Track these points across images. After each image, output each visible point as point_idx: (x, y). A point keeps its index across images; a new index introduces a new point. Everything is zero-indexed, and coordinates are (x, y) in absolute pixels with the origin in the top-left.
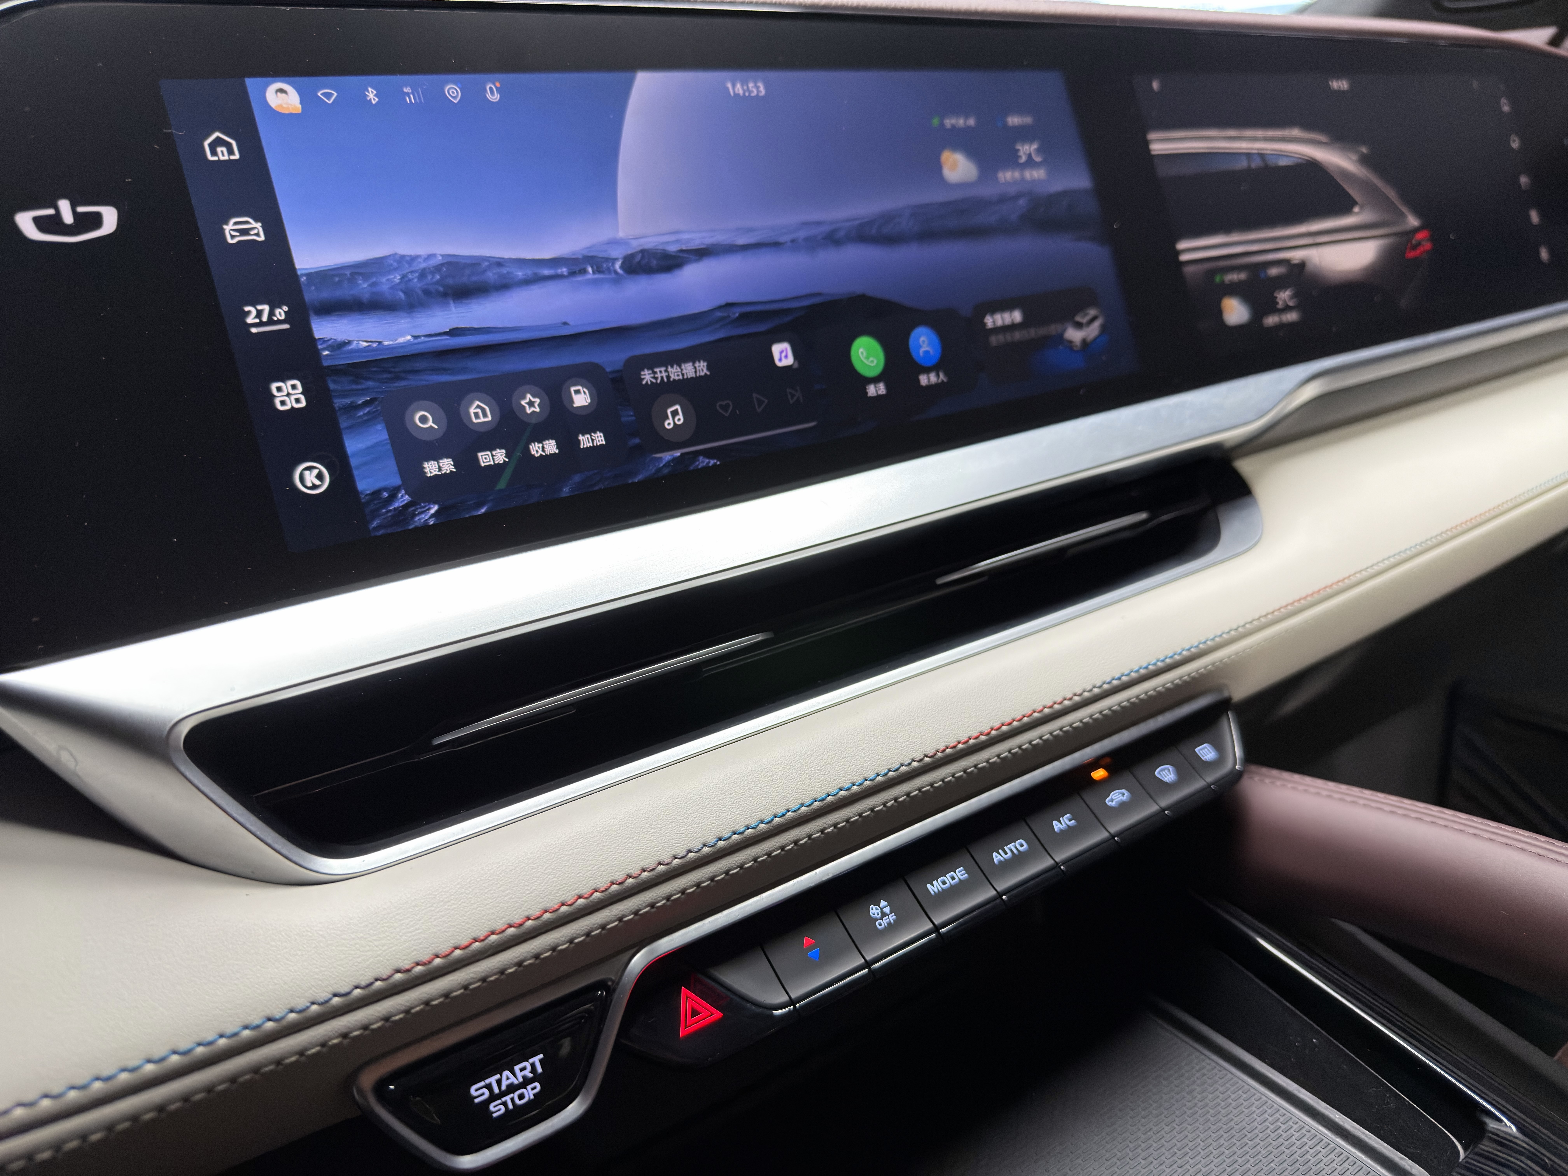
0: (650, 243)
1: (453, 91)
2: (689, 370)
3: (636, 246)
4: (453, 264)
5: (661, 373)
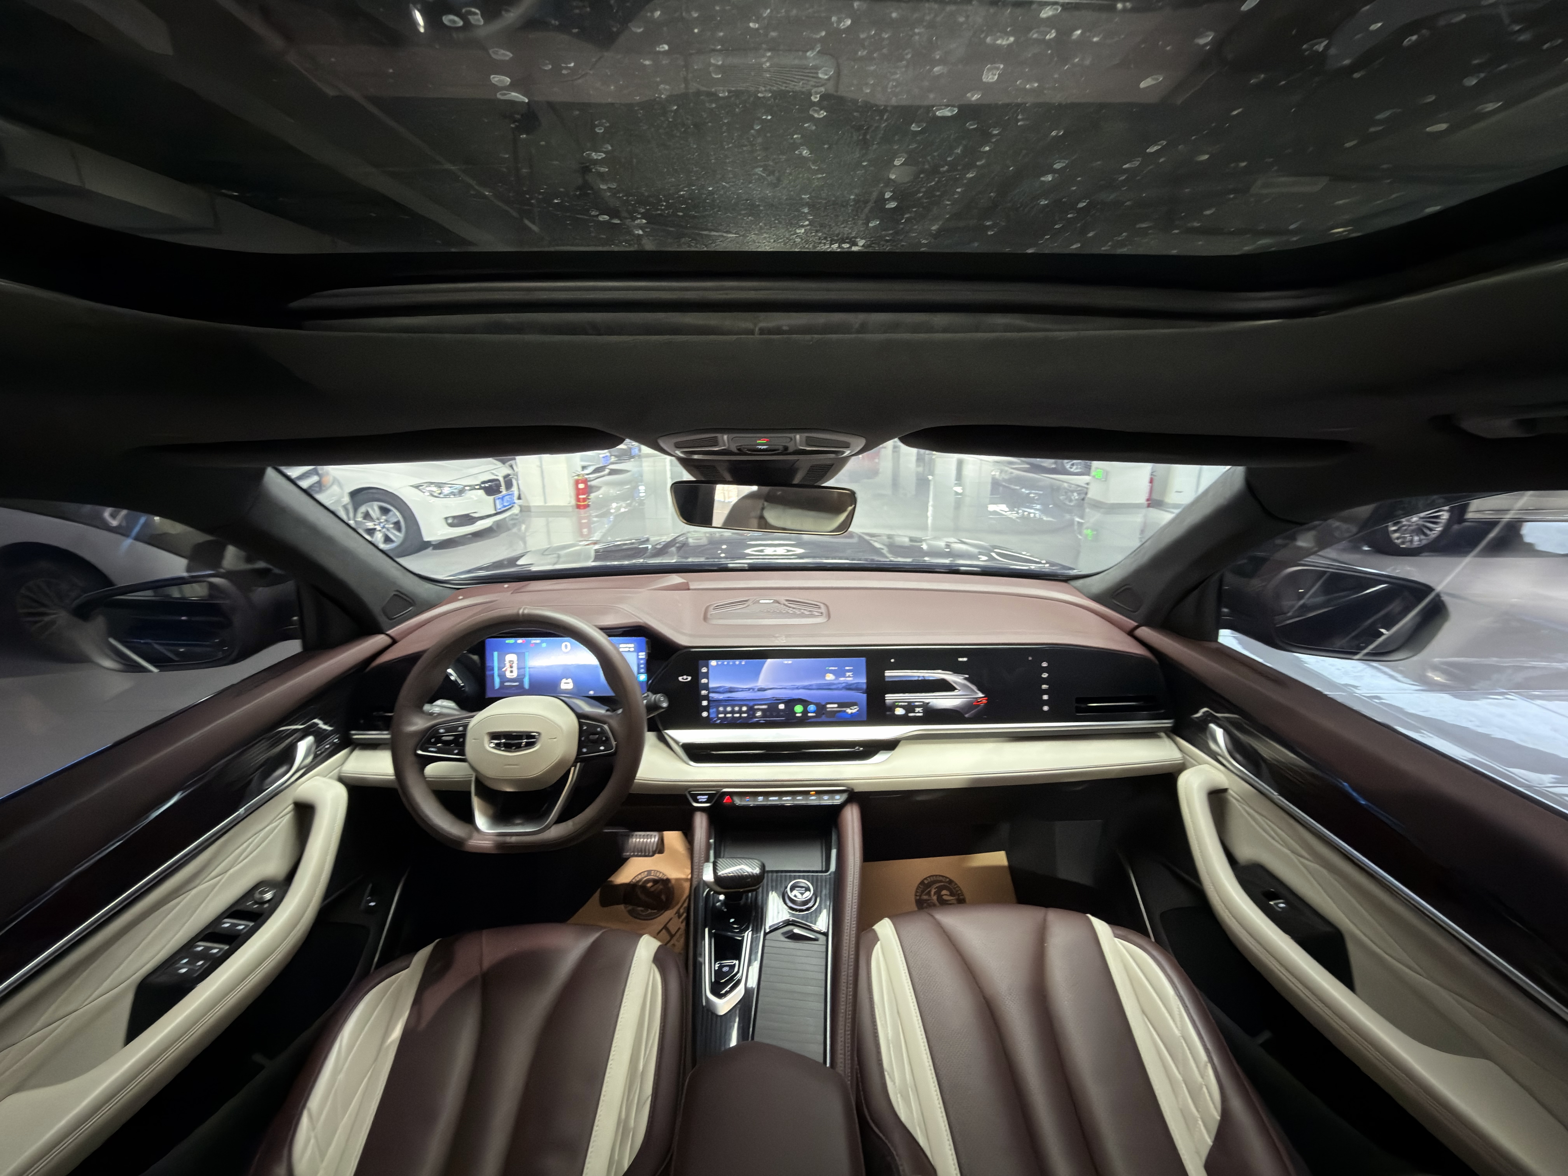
0: (763, 687)
2: (763, 707)
3: (760, 687)
4: (731, 688)
5: (758, 707)
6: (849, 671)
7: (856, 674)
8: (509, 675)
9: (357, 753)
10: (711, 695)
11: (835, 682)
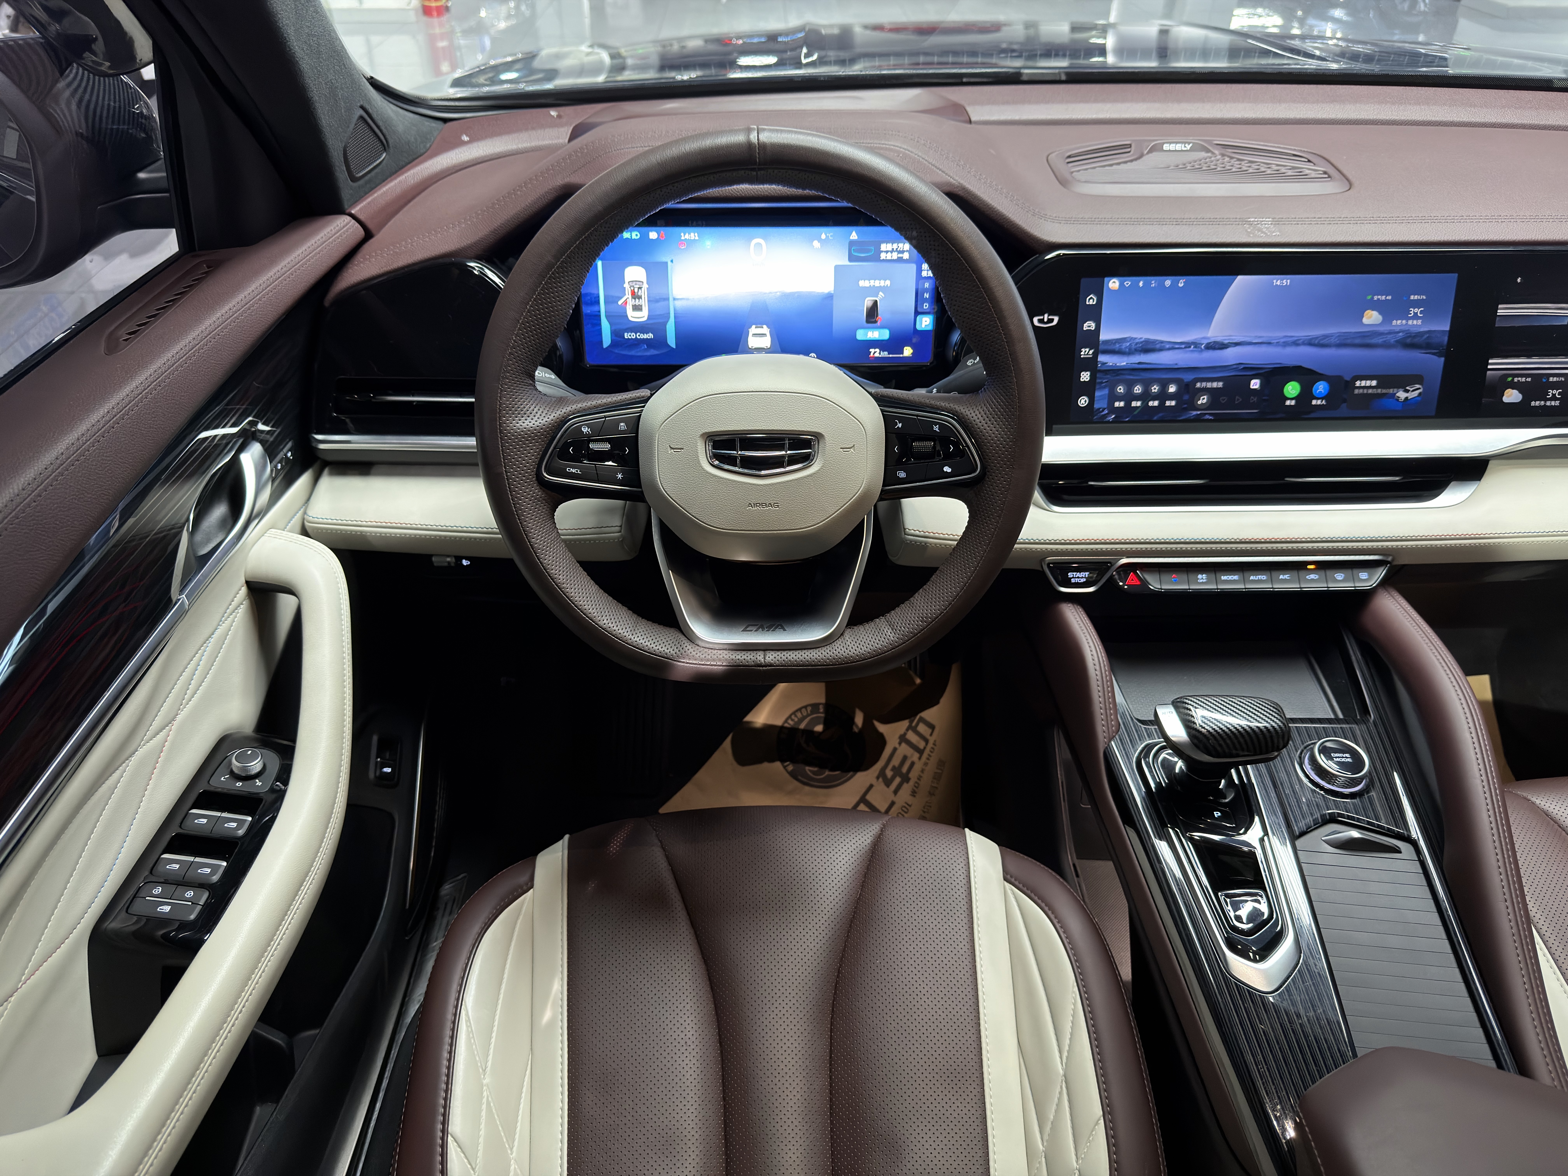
0: (1219, 339)
1: (1168, 283)
2: (1215, 385)
3: (1212, 340)
4: (1147, 341)
5: (1204, 384)
6: (1416, 304)
7: (1430, 312)
8: (634, 316)
9: (326, 481)
10: (1102, 358)
11: (1385, 328)
